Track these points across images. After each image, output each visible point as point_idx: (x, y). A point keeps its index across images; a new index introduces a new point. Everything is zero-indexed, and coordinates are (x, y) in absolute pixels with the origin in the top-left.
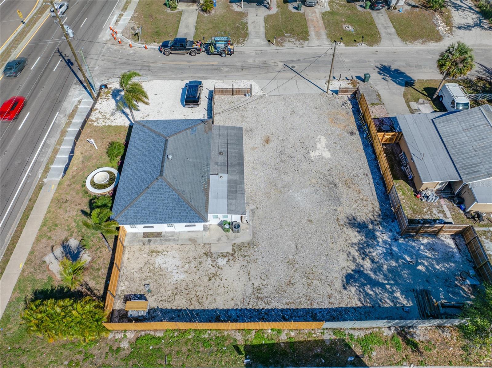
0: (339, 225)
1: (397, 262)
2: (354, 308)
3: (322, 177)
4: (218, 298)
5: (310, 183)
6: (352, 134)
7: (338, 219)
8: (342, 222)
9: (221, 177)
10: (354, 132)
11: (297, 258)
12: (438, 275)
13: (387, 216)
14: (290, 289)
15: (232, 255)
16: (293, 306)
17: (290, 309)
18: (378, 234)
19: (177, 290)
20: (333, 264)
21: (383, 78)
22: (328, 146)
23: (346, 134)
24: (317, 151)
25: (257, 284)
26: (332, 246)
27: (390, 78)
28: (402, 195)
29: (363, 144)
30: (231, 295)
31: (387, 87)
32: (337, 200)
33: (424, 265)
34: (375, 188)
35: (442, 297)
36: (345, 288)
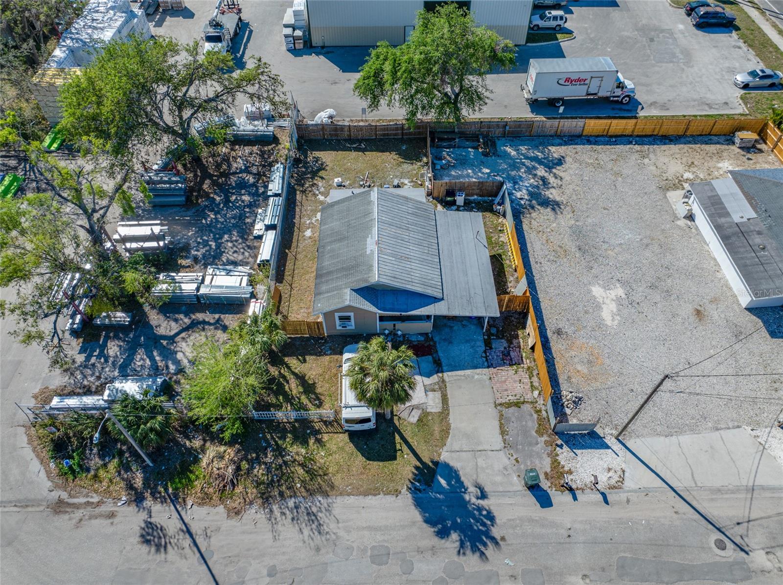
0: (572, 206)
1: (509, 174)
2: (553, 145)
3: (601, 259)
4: (678, 151)
5: (615, 250)
6: (559, 332)
7: (573, 212)
8: (568, 208)
9: (742, 217)
10: (556, 335)
11: (613, 178)
12: (471, 166)
14: (614, 157)
15: (680, 181)
16: (608, 147)
17: (611, 145)
18: (526, 197)
19: (719, 156)
20: (575, 174)
21: (483, 495)
22: (598, 307)
23: (570, 332)
24: (615, 299)
25: (646, 161)
26: (578, 188)
27: (467, 497)
28: (492, 237)
29: (541, 312)
30: (666, 153)
31: (481, 462)
32: (577, 233)
33: (483, 173)
35: (472, 154)
36: (563, 157)
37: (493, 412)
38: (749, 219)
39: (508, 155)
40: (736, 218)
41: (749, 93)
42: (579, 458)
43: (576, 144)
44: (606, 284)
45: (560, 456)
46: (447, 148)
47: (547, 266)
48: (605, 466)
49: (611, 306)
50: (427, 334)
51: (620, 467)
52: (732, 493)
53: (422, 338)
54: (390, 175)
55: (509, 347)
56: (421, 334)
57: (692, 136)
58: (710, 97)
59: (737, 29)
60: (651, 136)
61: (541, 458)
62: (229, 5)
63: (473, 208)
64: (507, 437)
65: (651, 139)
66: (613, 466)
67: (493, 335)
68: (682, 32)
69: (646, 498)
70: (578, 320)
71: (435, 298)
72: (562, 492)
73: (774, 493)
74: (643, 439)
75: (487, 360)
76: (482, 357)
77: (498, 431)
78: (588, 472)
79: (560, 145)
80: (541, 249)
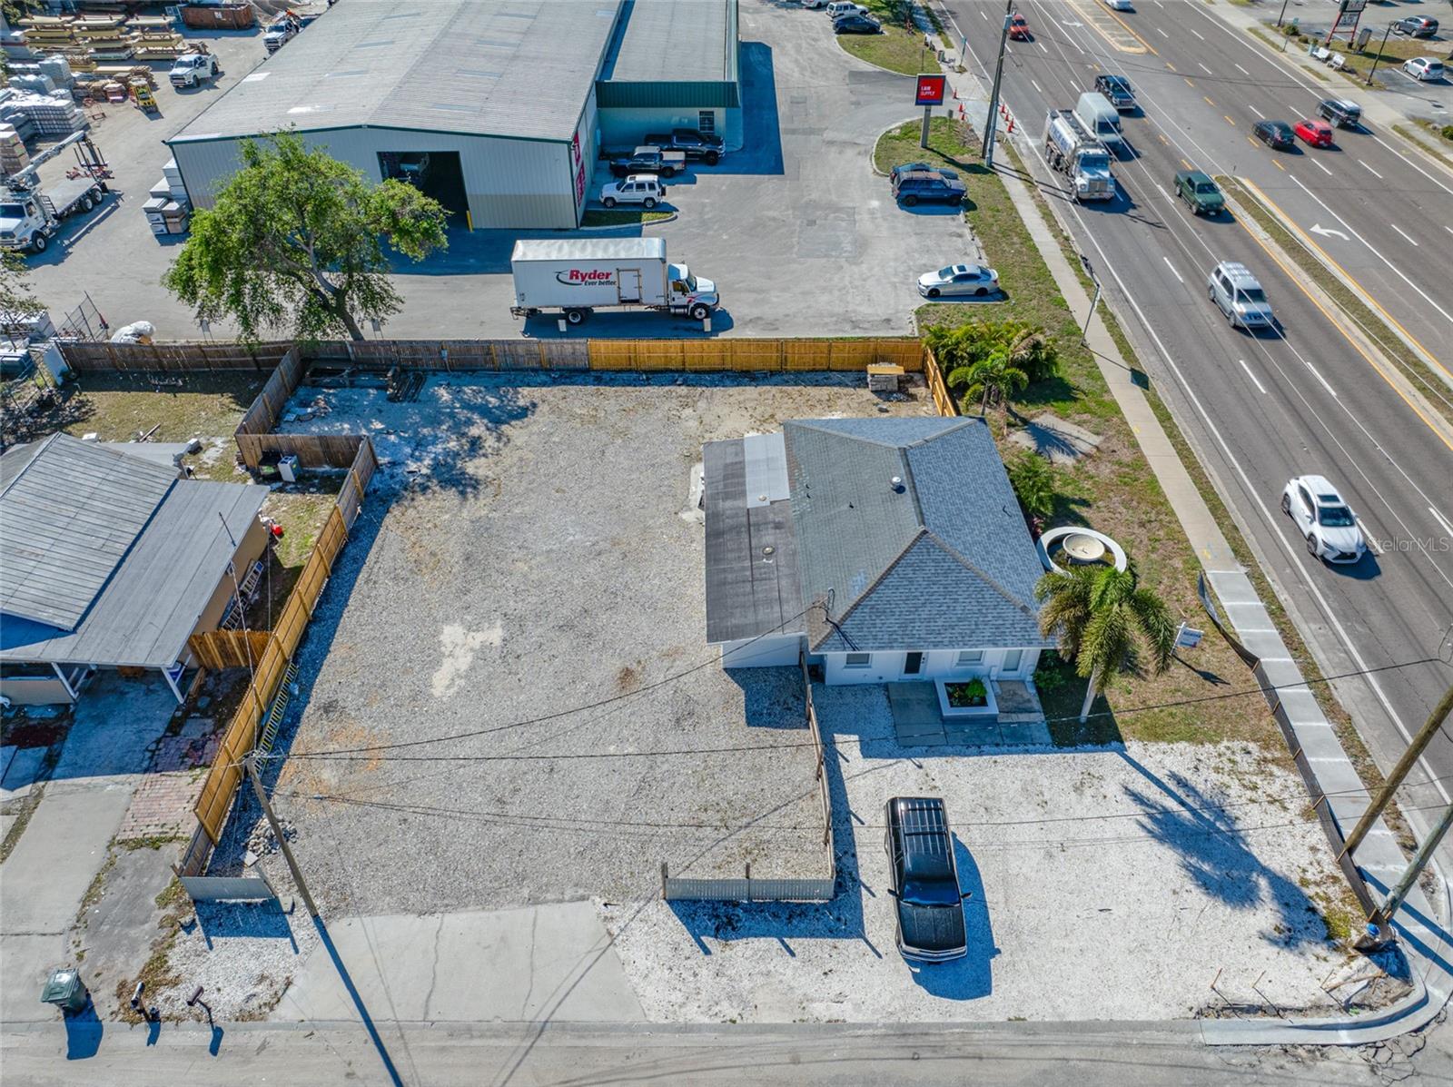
0: (499, 485)
1: (417, 433)
2: (529, 385)
3: (495, 576)
4: (756, 396)
5: (533, 562)
6: (329, 707)
7: (496, 496)
8: (491, 489)
9: (764, 499)
10: (320, 712)
11: (605, 439)
12: (355, 417)
13: (382, 500)
14: (631, 405)
16: (630, 388)
17: (635, 386)
18: (424, 471)
19: (830, 404)
20: (540, 433)
23: (351, 707)
24: (477, 647)
25: (689, 411)
26: (530, 455)
29: (319, 670)
30: (732, 399)
32: (481, 530)
33: (369, 430)
34: (367, 553)
35: (370, 397)
36: (534, 405)
37: (96, 856)
38: (772, 503)
39: (434, 399)
40: (753, 501)
41: (935, 305)
42: (212, 955)
43: (573, 384)
44: (477, 622)
45: (176, 950)
46: (327, 388)
47: (385, 588)
48: (257, 972)
49: (461, 660)
50: (67, 706)
51: (285, 975)
52: (496, 1036)
53: (51, 713)
54: (198, 430)
55: (214, 732)
56: (54, 706)
57: (799, 372)
58: (865, 310)
59: (970, 206)
60: (719, 371)
61: (133, 950)
62: (89, 166)
63: (313, 486)
64: (92, 907)
65: (716, 377)
66: (273, 971)
67: (197, 710)
68: (872, 212)
69: (307, 1042)
70: (383, 685)
71: (60, 630)
72: (133, 1023)
73: (583, 1037)
74: (367, 920)
75: (151, 758)
76: (147, 750)
77: (81, 892)
78: (213, 982)
79: (544, 384)
80: (394, 559)
